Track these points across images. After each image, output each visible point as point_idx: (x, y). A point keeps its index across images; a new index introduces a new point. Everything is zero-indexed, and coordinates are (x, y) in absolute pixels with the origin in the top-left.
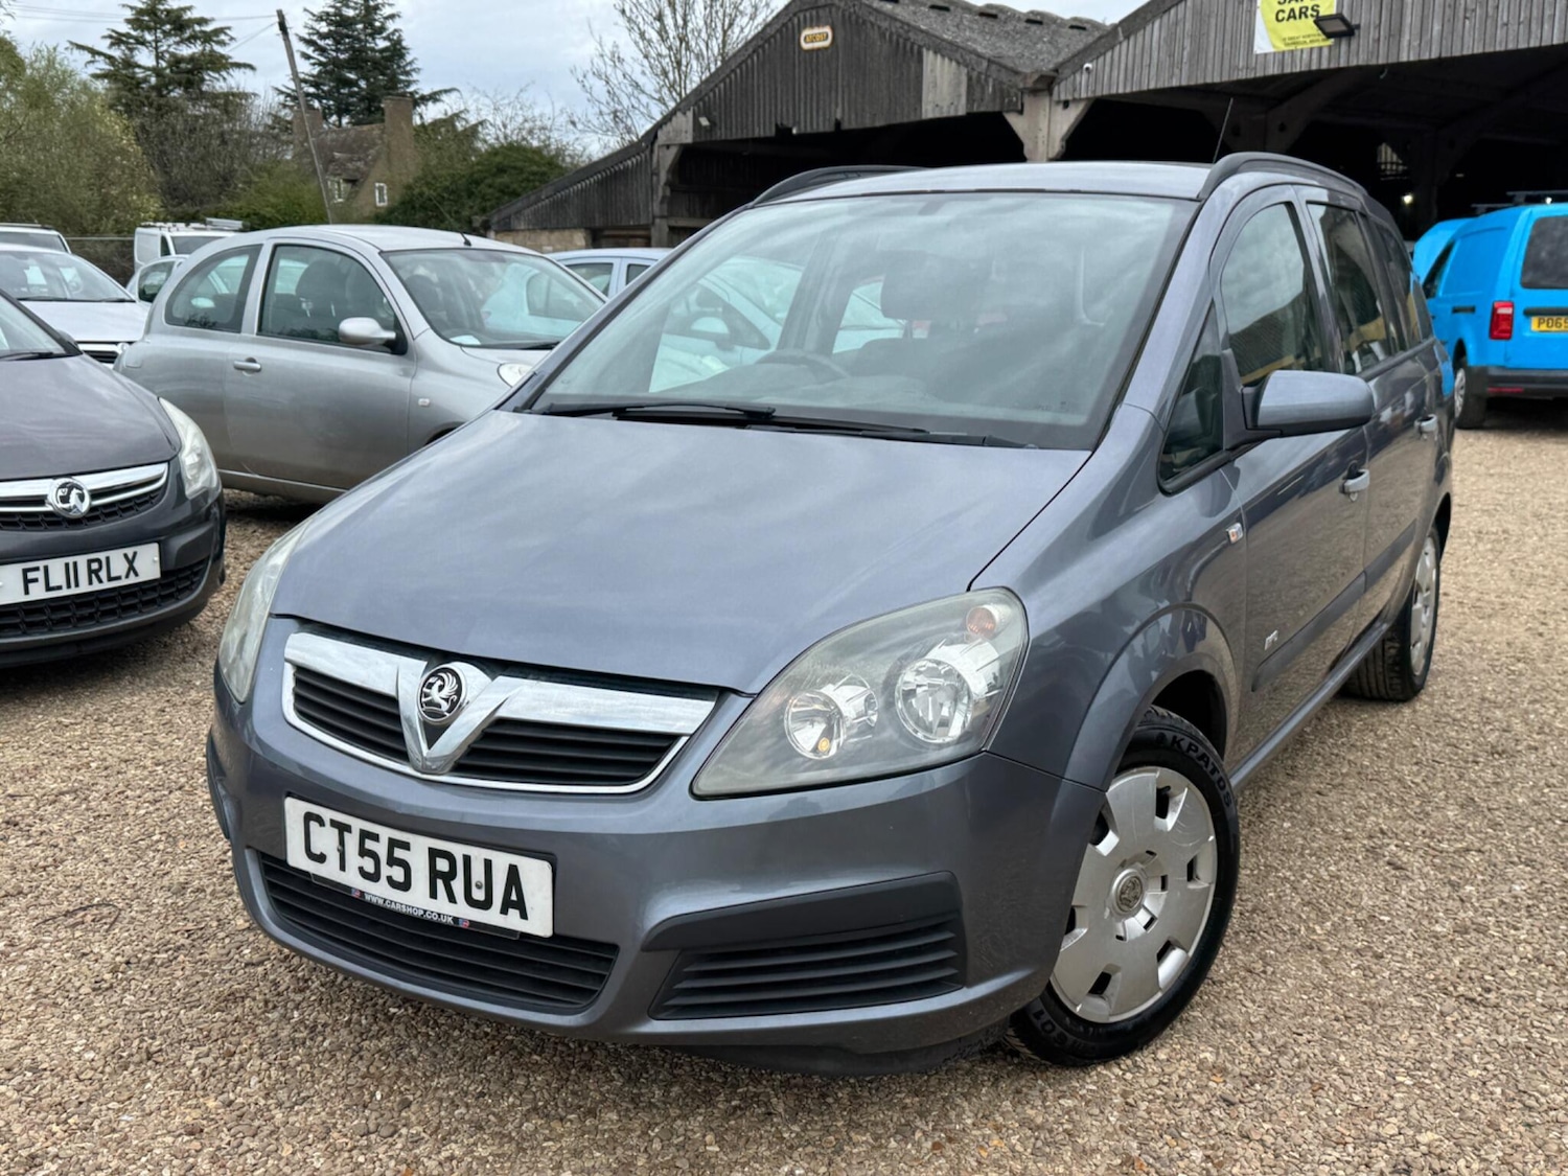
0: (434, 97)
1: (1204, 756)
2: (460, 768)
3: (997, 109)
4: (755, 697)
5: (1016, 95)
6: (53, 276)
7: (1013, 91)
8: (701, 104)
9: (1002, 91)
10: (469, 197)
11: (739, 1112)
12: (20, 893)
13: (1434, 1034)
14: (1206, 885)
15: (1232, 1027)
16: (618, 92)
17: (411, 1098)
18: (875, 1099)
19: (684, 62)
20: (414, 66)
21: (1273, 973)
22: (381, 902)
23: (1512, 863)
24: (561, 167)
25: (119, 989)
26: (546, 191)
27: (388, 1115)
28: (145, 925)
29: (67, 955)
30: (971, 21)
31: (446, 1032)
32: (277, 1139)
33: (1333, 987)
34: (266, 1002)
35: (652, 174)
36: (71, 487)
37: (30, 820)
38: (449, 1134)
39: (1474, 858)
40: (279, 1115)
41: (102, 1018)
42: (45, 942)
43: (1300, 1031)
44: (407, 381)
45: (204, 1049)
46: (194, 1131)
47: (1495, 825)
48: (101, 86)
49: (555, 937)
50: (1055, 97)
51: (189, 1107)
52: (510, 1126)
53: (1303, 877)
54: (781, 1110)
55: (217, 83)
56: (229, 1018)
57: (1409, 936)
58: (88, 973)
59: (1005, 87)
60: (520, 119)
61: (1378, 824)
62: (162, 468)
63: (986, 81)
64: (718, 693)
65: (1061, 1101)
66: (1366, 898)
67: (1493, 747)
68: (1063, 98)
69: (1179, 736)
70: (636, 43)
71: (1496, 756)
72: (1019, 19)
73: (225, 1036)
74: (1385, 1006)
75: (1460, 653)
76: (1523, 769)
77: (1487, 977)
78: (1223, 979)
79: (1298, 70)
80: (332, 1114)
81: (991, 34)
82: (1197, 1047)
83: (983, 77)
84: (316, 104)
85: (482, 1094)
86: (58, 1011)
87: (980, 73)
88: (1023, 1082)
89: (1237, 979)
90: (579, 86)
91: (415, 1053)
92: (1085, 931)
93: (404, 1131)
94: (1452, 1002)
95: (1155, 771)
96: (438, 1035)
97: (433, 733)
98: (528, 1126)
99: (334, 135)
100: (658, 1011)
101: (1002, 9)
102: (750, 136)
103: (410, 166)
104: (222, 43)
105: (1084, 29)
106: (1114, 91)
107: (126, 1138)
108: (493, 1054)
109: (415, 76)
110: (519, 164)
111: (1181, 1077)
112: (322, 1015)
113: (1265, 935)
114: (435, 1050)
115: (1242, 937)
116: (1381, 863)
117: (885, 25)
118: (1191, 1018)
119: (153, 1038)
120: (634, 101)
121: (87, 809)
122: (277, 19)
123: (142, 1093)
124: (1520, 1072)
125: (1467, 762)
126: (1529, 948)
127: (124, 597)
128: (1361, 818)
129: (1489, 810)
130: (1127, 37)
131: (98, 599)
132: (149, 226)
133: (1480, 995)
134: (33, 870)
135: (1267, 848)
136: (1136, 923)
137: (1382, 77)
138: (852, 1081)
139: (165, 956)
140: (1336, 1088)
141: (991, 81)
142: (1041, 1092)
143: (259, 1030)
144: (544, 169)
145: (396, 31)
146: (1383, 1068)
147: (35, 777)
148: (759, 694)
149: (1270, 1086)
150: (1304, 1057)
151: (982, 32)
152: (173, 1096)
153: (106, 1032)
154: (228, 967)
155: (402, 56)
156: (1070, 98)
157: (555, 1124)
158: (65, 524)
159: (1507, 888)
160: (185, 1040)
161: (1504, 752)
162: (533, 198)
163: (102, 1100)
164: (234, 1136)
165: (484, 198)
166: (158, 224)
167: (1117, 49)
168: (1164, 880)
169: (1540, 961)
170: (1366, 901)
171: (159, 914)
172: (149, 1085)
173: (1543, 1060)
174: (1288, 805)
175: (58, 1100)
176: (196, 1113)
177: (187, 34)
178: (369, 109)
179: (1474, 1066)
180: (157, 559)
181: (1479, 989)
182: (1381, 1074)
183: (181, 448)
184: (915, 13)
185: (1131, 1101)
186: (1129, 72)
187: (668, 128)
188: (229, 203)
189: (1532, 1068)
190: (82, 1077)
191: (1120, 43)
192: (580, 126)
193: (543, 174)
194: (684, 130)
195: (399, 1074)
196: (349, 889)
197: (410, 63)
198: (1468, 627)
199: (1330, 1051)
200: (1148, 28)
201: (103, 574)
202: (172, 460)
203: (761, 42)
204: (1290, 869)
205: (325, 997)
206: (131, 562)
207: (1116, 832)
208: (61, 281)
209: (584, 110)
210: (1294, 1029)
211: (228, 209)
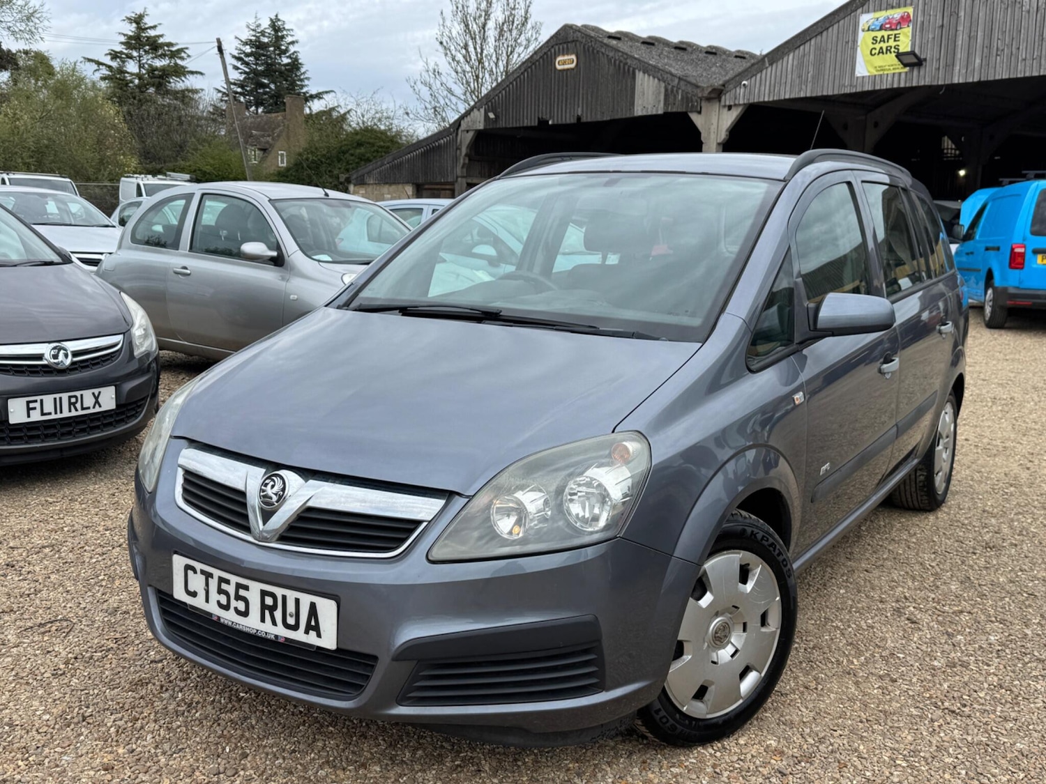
0: (318, 96)
1: (773, 544)
2: (283, 538)
3: (684, 110)
4: (470, 498)
5: (697, 101)
6: (64, 209)
7: (694, 99)
8: (490, 104)
9: (687, 98)
10: (339, 162)
11: (459, 769)
12: (12, 611)
13: (925, 733)
14: (774, 629)
15: (791, 724)
16: (437, 95)
17: (248, 751)
18: (549, 764)
19: (481, 76)
20: (306, 76)
21: (822, 689)
22: (230, 623)
23: (991, 621)
24: (398, 143)
25: (69, 675)
26: (388, 158)
27: (232, 762)
28: (89, 634)
29: (37, 652)
30: (669, 53)
31: (275, 710)
32: (160, 775)
33: (861, 700)
34: (162, 687)
35: (457, 149)
36: (60, 349)
37: (22, 564)
38: (271, 776)
39: (965, 618)
40: (163, 760)
41: (56, 693)
42: (24, 643)
43: (835, 728)
44: (284, 283)
45: (120, 715)
46: (108, 768)
47: (982, 596)
48: (103, 85)
49: (338, 650)
50: (723, 103)
51: (106, 752)
52: (310, 772)
53: (849, 626)
54: (487, 769)
55: (177, 84)
56: (137, 696)
57: (915, 668)
58: (50, 664)
59: (690, 96)
60: (373, 112)
61: (903, 593)
62: (120, 337)
63: (677, 92)
64: (448, 495)
65: (672, 769)
66: (889, 642)
67: (987, 544)
68: (728, 103)
69: (756, 531)
70: (449, 63)
71: (989, 549)
72: (701, 51)
73: (134, 708)
74: (894, 714)
75: (972, 480)
76: (1005, 559)
77: (965, 697)
78: (788, 692)
79: (885, 87)
80: (197, 760)
81: (682, 60)
82: (766, 737)
83: (675, 89)
84: (242, 99)
85: (294, 751)
86: (28, 688)
87: (673, 86)
88: (648, 756)
89: (797, 692)
90: (412, 89)
91: (254, 723)
92: (690, 657)
93: (242, 773)
94: (939, 712)
95: (739, 553)
96: (269, 712)
97: (267, 516)
98: (322, 773)
99: (253, 120)
100: (402, 701)
101: (690, 44)
102: (521, 125)
103: (301, 139)
104: (182, 59)
105: (744, 58)
106: (761, 100)
107: (64, 771)
108: (304, 725)
109: (306, 82)
110: (371, 141)
111: (753, 756)
112: (197, 696)
113: (820, 664)
114: (267, 721)
115: (804, 665)
116: (903, 619)
117: (611, 54)
118: (764, 718)
119: (88, 707)
120: (447, 101)
121: (59, 558)
122: (216, 44)
123: (77, 742)
124: (980, 760)
125: (968, 553)
126: (996, 679)
127: (92, 420)
128: (892, 588)
129: (980, 585)
130: (771, 64)
131: (74, 421)
132: (130, 177)
133: (959, 709)
134: (21, 596)
135: (827, 607)
136: (725, 654)
137: (941, 93)
138: (536, 751)
139: (100, 654)
140: (855, 767)
141: (680, 91)
142: (659, 762)
143: (156, 704)
144: (389, 144)
145: (295, 52)
146: (888, 754)
147: (28, 536)
148: (473, 496)
149: (811, 764)
150: (836, 745)
151: (676, 60)
152: (97, 745)
153: (58, 702)
154: (139, 663)
155: (298, 69)
156: (732, 103)
157: (339, 772)
158: (55, 373)
159: (985, 638)
160: (108, 709)
161: (994, 547)
162: (379, 163)
163: (51, 746)
164: (133, 772)
165: (348, 163)
166: (136, 175)
167: (764, 72)
168: (745, 625)
169: (1002, 687)
170: (890, 644)
171: (99, 627)
172: (82, 738)
173: (996, 753)
174: (845, 578)
175: (23, 745)
176: (110, 757)
177: (160, 52)
178: (276, 103)
179: (949, 755)
180: (114, 396)
181: (959, 705)
182: (886, 758)
183: (132, 325)
184: (631, 47)
185: (718, 770)
186: (772, 88)
187: (468, 119)
188: (182, 162)
189: (988, 758)
190: (40, 731)
191: (767, 68)
192: (411, 116)
193: (388, 147)
194: (478, 121)
195: (243, 735)
196: (211, 614)
197: (304, 73)
198: (979, 462)
199: (854, 742)
200: (785, 59)
201: (78, 406)
202: (126, 332)
203: (530, 65)
204: (841, 621)
205: (199, 685)
206: (97, 398)
207: (711, 592)
208: (69, 212)
209: (414, 106)
210: (831, 727)
211: (182, 166)
